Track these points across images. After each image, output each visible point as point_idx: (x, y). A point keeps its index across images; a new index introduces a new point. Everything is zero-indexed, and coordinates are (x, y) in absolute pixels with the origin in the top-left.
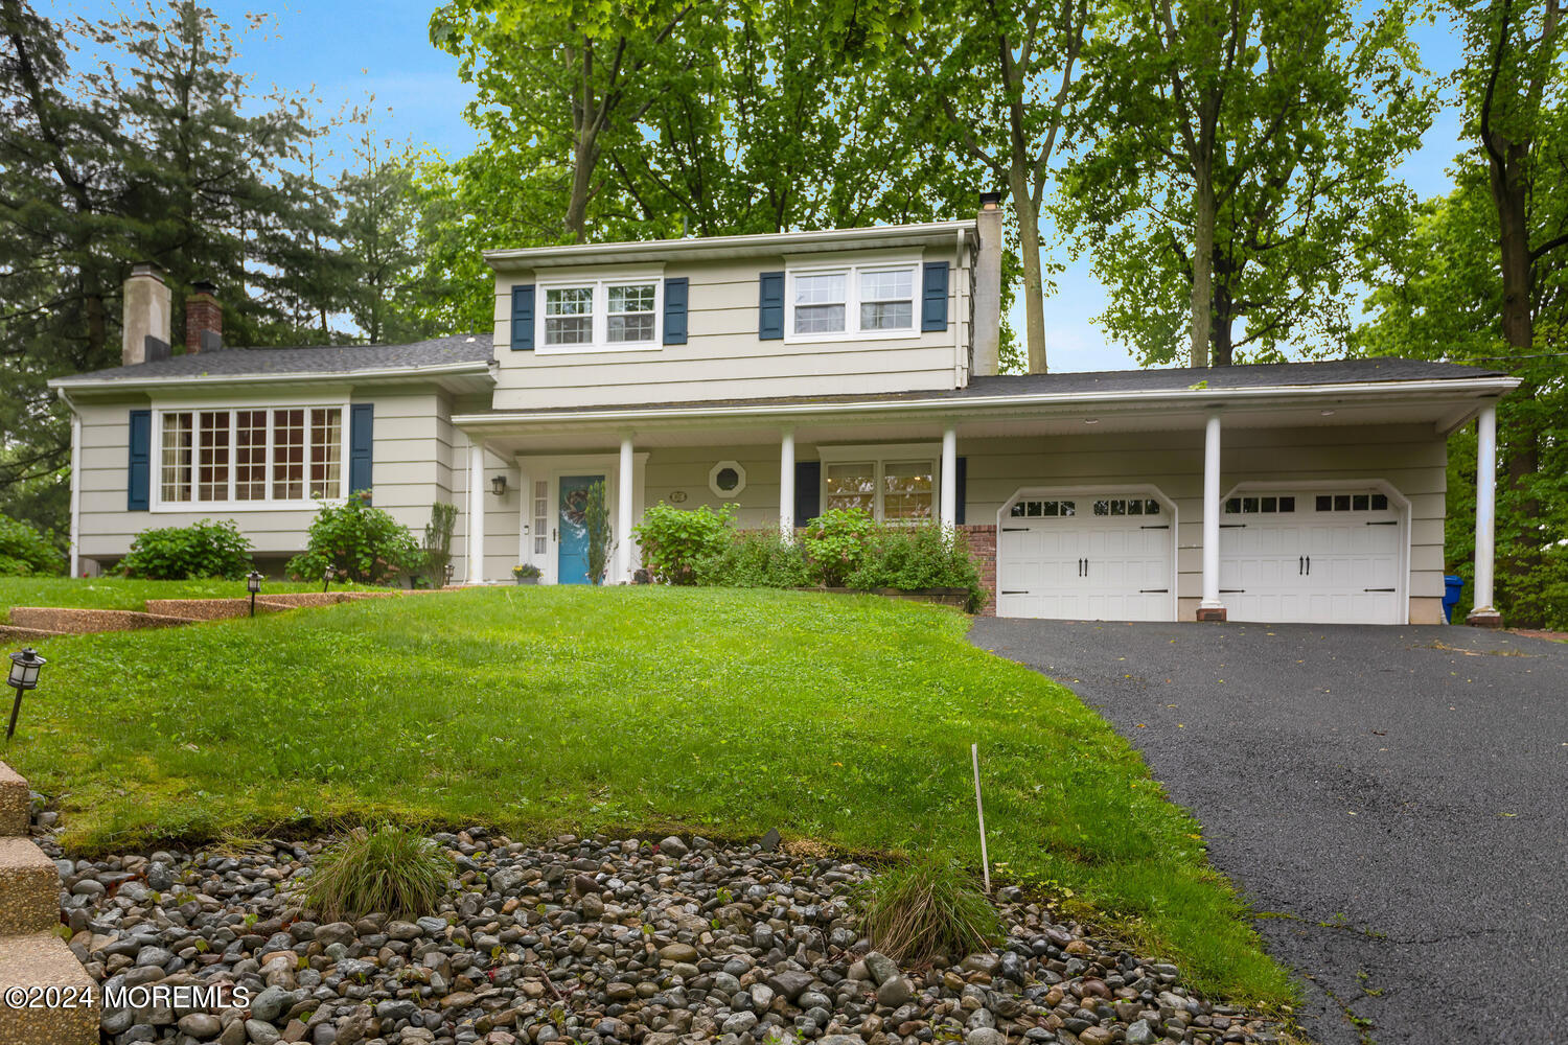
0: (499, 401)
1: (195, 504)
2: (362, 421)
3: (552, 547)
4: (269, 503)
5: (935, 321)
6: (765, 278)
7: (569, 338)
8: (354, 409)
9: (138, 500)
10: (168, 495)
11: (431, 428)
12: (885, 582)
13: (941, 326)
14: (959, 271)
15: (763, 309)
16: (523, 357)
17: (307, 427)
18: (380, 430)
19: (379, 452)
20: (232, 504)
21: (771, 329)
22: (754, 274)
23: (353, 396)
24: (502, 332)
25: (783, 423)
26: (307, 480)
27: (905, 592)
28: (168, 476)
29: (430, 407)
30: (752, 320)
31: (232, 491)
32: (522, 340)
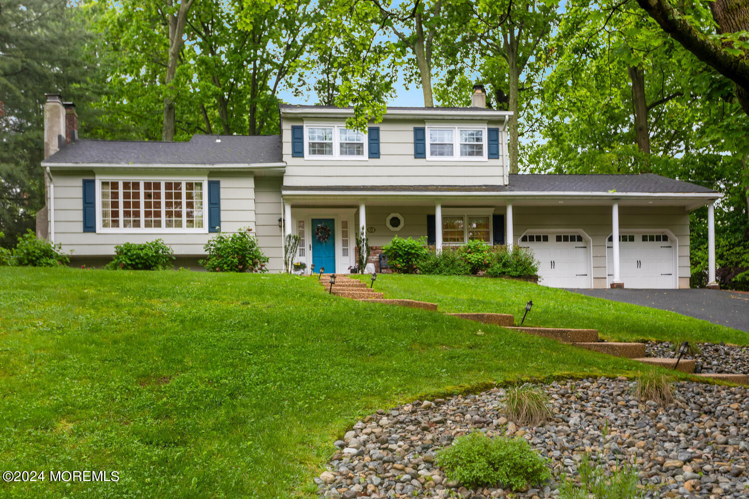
0: (287, 182)
2: (214, 189)
3: (309, 253)
5: (494, 154)
6: (416, 130)
7: (321, 152)
8: (210, 183)
9: (89, 226)
10: (105, 225)
11: (251, 193)
13: (496, 156)
14: (503, 133)
15: (416, 144)
16: (298, 161)
17: (184, 192)
18: (223, 194)
19: (224, 205)
21: (420, 153)
22: (410, 127)
23: (209, 176)
24: (287, 148)
25: (437, 199)
26: (184, 218)
27: (513, 277)
28: (105, 214)
29: (250, 183)
30: (411, 149)
31: (142, 223)
32: (298, 152)
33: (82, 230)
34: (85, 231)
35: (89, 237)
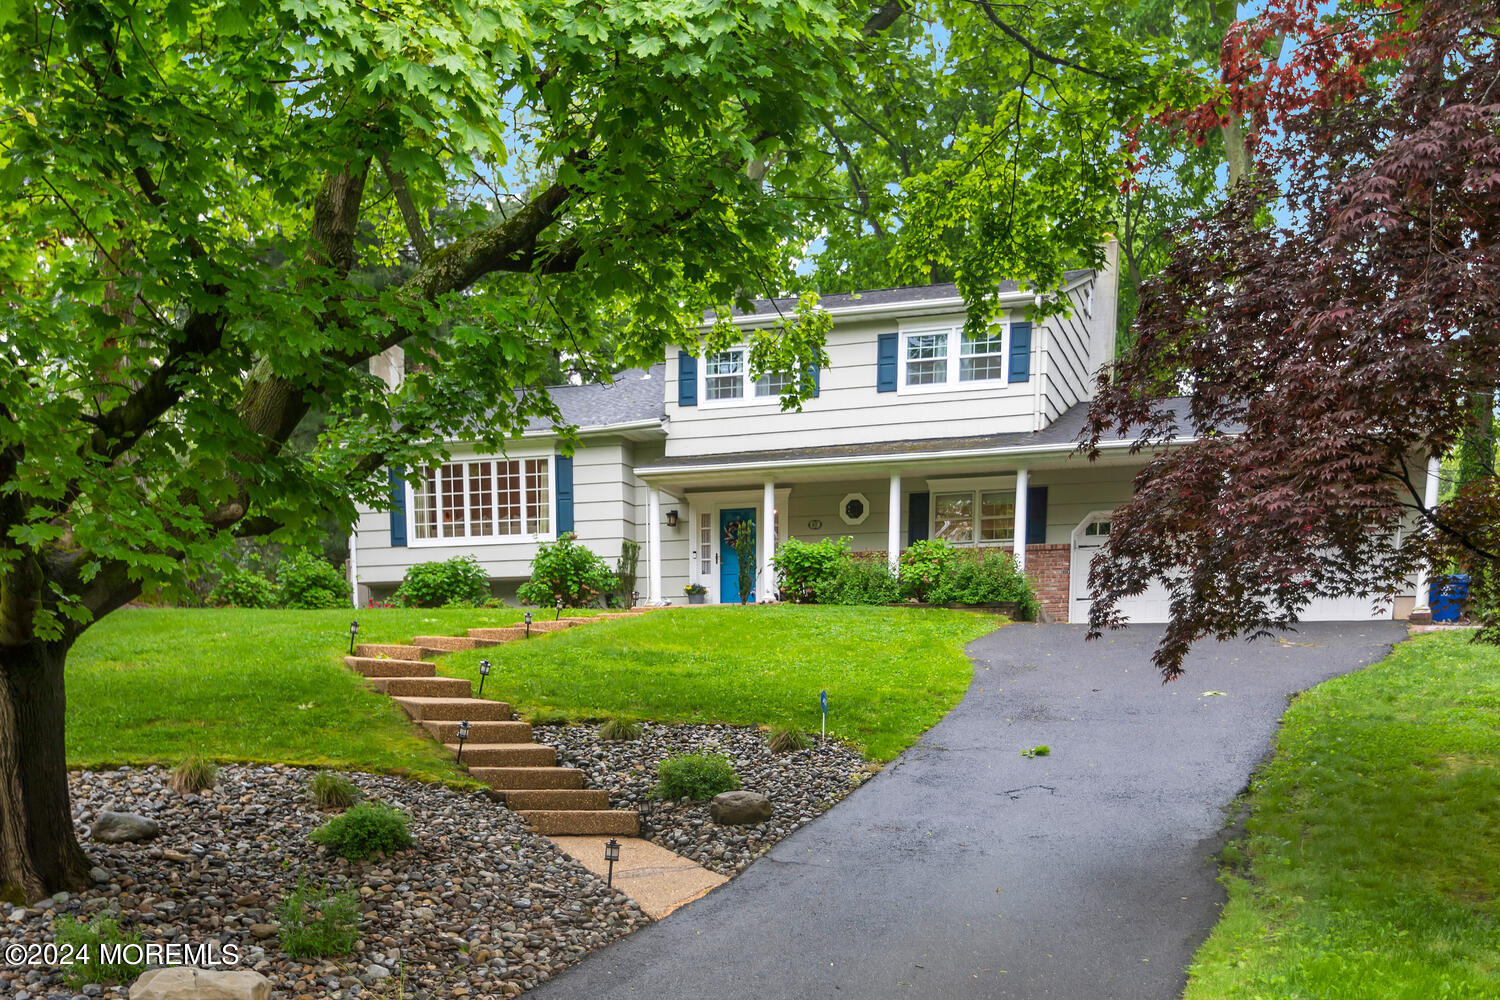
0: (671, 450)
1: (441, 540)
2: (565, 467)
3: (715, 568)
4: (496, 538)
5: (1019, 374)
6: (882, 339)
7: (725, 394)
8: (558, 459)
9: (398, 539)
10: (420, 533)
11: (617, 473)
12: (955, 598)
13: (1023, 377)
14: (1039, 330)
15: (880, 365)
16: (688, 412)
17: (523, 475)
18: (579, 475)
19: (579, 494)
20: (468, 539)
21: (886, 383)
22: (872, 336)
23: (557, 447)
24: (672, 392)
25: (891, 468)
26: (524, 518)
28: (419, 518)
29: (616, 456)
30: (871, 376)
31: (468, 529)
32: (687, 398)
33: (389, 543)
34: (394, 545)
35: (399, 555)
